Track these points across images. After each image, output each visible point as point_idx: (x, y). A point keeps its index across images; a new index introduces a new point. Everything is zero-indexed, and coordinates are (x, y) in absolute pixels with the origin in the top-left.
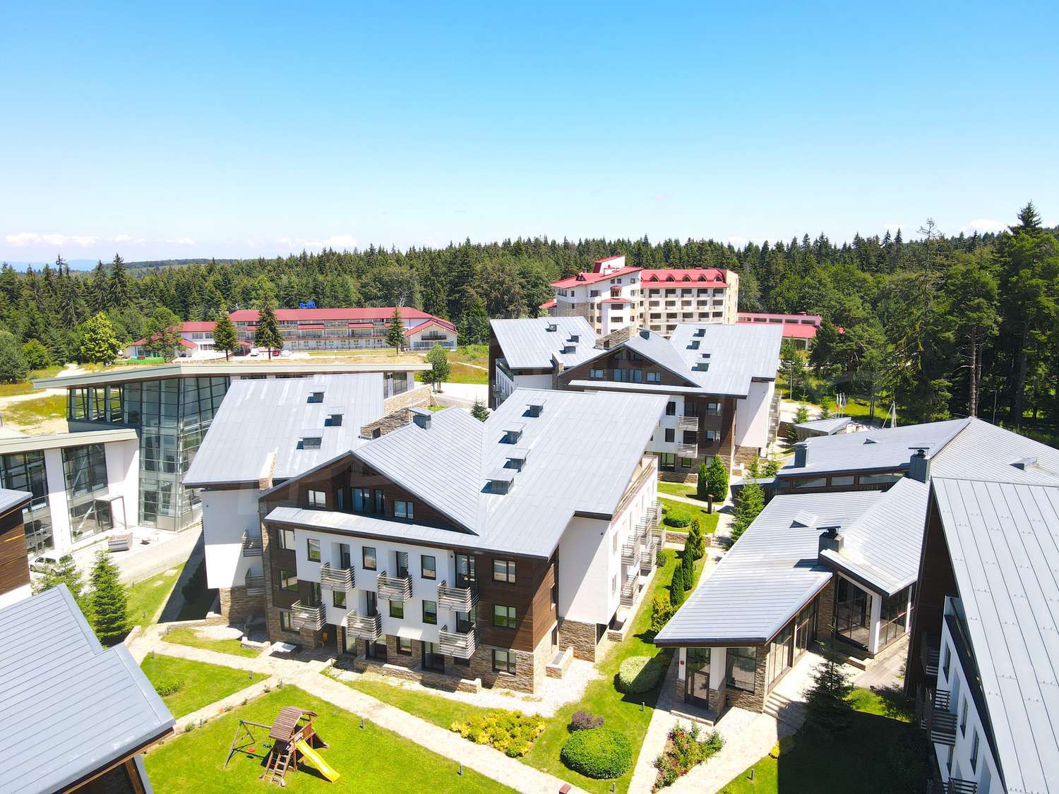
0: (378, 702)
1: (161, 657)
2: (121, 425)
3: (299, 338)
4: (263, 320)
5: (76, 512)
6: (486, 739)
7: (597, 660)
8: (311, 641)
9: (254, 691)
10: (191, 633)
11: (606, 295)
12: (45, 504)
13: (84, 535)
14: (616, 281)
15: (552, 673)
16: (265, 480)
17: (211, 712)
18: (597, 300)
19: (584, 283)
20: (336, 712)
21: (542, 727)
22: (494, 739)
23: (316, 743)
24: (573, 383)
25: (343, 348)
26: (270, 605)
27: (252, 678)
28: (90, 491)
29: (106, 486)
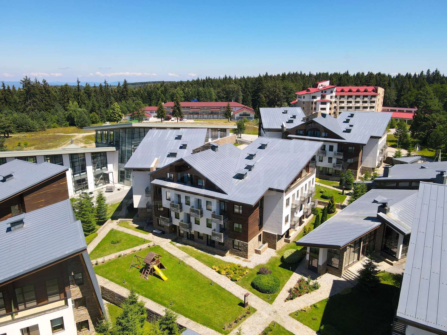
0: (188, 255)
1: (116, 231)
3: (190, 114)
4: (175, 106)
5: (97, 177)
6: (225, 273)
7: (277, 249)
8: (167, 230)
9: (145, 246)
10: (127, 223)
11: (319, 98)
12: (85, 173)
13: (99, 185)
14: (324, 92)
15: (257, 252)
16: (152, 168)
17: (128, 251)
18: (315, 100)
19: (309, 92)
20: (171, 256)
21: (247, 271)
22: (227, 274)
23: (161, 267)
24: (289, 136)
25: (208, 118)
26: (154, 216)
27: (144, 241)
28: (101, 169)
29: (107, 167)
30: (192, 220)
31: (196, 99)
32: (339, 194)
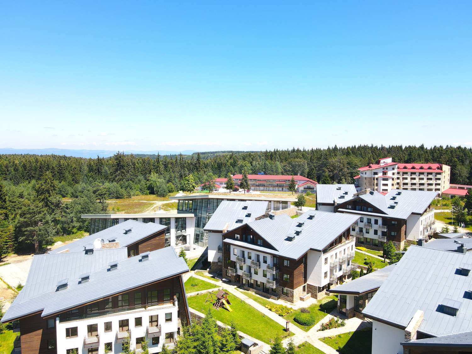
0: (248, 297)
1: (194, 278)
2: (191, 213)
3: (257, 186)
4: (243, 179)
5: (177, 237)
6: (274, 311)
7: (318, 299)
8: (233, 279)
9: (216, 289)
10: (202, 274)
11: (380, 174)
12: (169, 234)
13: (179, 245)
14: (385, 169)
15: (302, 299)
16: (224, 230)
17: (204, 292)
18: (376, 176)
19: (371, 169)
20: (235, 298)
21: (292, 311)
22: (276, 311)
23: (228, 303)
24: (340, 210)
25: (273, 191)
26: (223, 268)
27: (216, 286)
28: (181, 231)
29: (186, 231)
30: (253, 271)
31: (262, 172)
32: (382, 262)
